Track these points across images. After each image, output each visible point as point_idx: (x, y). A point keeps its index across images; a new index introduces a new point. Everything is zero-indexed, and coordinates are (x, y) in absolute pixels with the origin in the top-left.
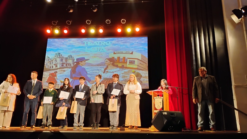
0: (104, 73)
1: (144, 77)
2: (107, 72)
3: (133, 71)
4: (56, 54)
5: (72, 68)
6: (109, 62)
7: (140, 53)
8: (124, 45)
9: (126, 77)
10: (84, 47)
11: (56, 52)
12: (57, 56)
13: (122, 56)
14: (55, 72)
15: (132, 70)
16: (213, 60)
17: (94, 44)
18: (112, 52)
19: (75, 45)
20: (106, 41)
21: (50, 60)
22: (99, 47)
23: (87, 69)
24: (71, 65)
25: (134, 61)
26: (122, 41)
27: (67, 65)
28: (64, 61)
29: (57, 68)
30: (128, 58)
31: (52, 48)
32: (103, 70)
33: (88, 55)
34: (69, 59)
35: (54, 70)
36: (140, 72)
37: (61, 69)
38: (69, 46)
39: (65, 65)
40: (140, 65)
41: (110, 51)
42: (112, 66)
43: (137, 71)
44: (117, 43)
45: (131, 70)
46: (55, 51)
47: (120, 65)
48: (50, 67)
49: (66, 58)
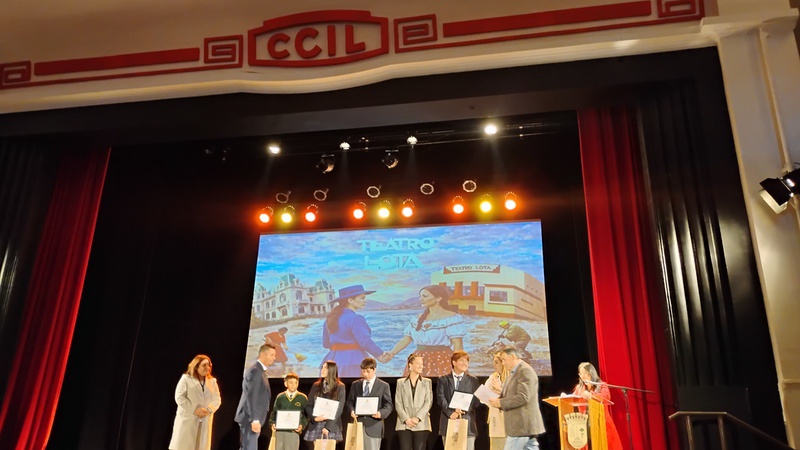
0: (418, 329)
2: (427, 326)
3: (504, 322)
4: (284, 278)
5: (329, 316)
6: (431, 296)
7: (521, 269)
8: (474, 247)
9: (483, 341)
10: (361, 257)
11: (284, 273)
12: (286, 284)
13: (468, 280)
14: (280, 330)
15: (500, 319)
16: (723, 312)
17: (386, 248)
18: (439, 269)
19: (335, 251)
20: (420, 237)
21: (266, 296)
22: (401, 256)
23: (370, 318)
24: (324, 308)
25: (505, 294)
26: (466, 234)
27: (312, 309)
28: (305, 297)
29: (285, 317)
30: (487, 285)
31: (272, 261)
32: (415, 320)
33: (371, 278)
34: (318, 291)
35: (279, 323)
36: (524, 325)
38: (318, 254)
39: (307, 309)
40: (523, 305)
41: (434, 265)
42: (441, 308)
43: (515, 323)
44: (451, 241)
45: (496, 319)
46: (280, 270)
47: (464, 305)
48: (268, 315)
49: (311, 290)
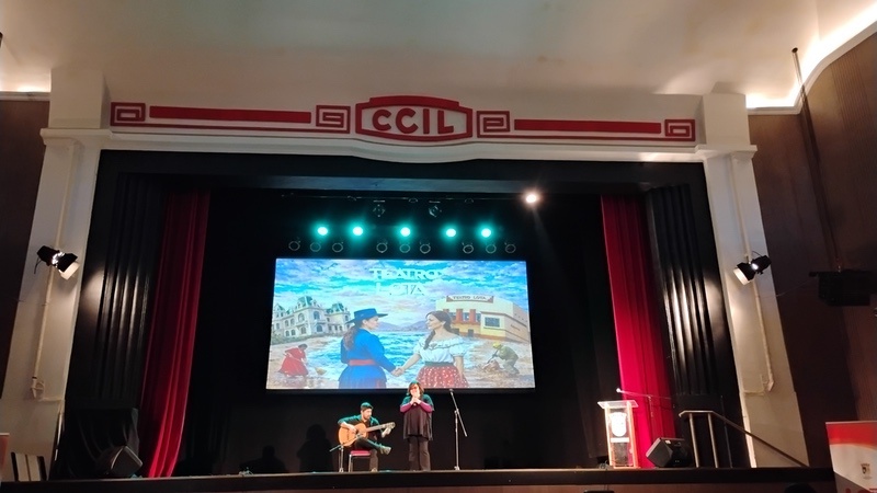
0: (425, 348)
1: (522, 360)
2: (433, 346)
3: (497, 343)
4: (302, 299)
5: (346, 335)
6: (436, 320)
7: (511, 300)
8: (471, 280)
10: (373, 283)
11: (301, 295)
12: (304, 305)
13: (467, 307)
14: (300, 346)
17: (396, 277)
18: (443, 297)
19: (349, 277)
20: (426, 268)
21: (285, 315)
22: (409, 284)
24: (341, 327)
25: (497, 320)
26: (464, 268)
27: (330, 328)
28: (323, 317)
29: (304, 335)
30: (483, 313)
31: (289, 283)
32: (423, 340)
33: (383, 302)
34: (335, 312)
37: (315, 340)
38: (334, 279)
39: (325, 328)
40: (512, 330)
41: (439, 294)
42: (445, 331)
43: (506, 345)
44: (453, 274)
46: (298, 292)
47: (464, 329)
48: (287, 333)
49: (328, 311)
